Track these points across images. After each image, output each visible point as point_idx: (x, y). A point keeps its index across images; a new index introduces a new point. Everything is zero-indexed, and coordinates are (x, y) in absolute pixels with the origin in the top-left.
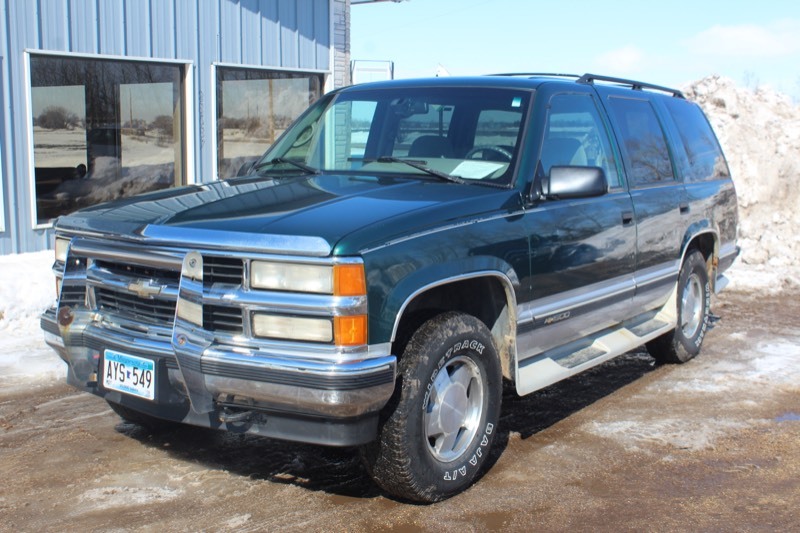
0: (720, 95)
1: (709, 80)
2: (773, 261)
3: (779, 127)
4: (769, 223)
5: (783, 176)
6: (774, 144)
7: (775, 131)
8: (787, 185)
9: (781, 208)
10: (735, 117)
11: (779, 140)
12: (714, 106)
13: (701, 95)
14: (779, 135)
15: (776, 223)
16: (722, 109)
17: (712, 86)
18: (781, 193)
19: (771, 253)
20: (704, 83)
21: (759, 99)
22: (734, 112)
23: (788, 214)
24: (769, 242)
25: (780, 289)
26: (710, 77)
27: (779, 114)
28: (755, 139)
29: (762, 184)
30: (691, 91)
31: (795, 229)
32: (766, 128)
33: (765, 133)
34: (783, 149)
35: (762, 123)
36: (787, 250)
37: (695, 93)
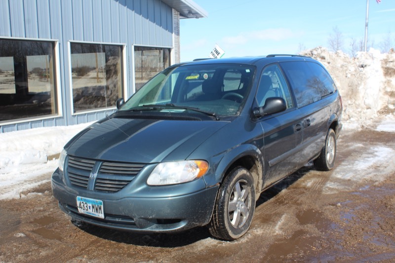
0: (323, 54)
1: (318, 49)
2: (352, 119)
3: (346, 67)
4: (347, 104)
5: (350, 86)
6: (345, 74)
7: (345, 68)
8: (352, 90)
9: (351, 98)
10: (329, 63)
11: (347, 72)
12: (321, 59)
13: (315, 55)
14: (346, 70)
15: (350, 104)
16: (324, 60)
17: (319, 51)
18: (350, 93)
19: (350, 116)
20: (316, 49)
21: (338, 56)
22: (328, 61)
23: (354, 101)
24: (349, 112)
25: (361, 129)
26: (318, 47)
27: (346, 62)
28: (338, 72)
29: (342, 89)
30: (310, 53)
31: (357, 106)
32: (341, 67)
33: (341, 69)
34: (349, 75)
35: (339, 65)
36: (356, 115)
37: (312, 54)
